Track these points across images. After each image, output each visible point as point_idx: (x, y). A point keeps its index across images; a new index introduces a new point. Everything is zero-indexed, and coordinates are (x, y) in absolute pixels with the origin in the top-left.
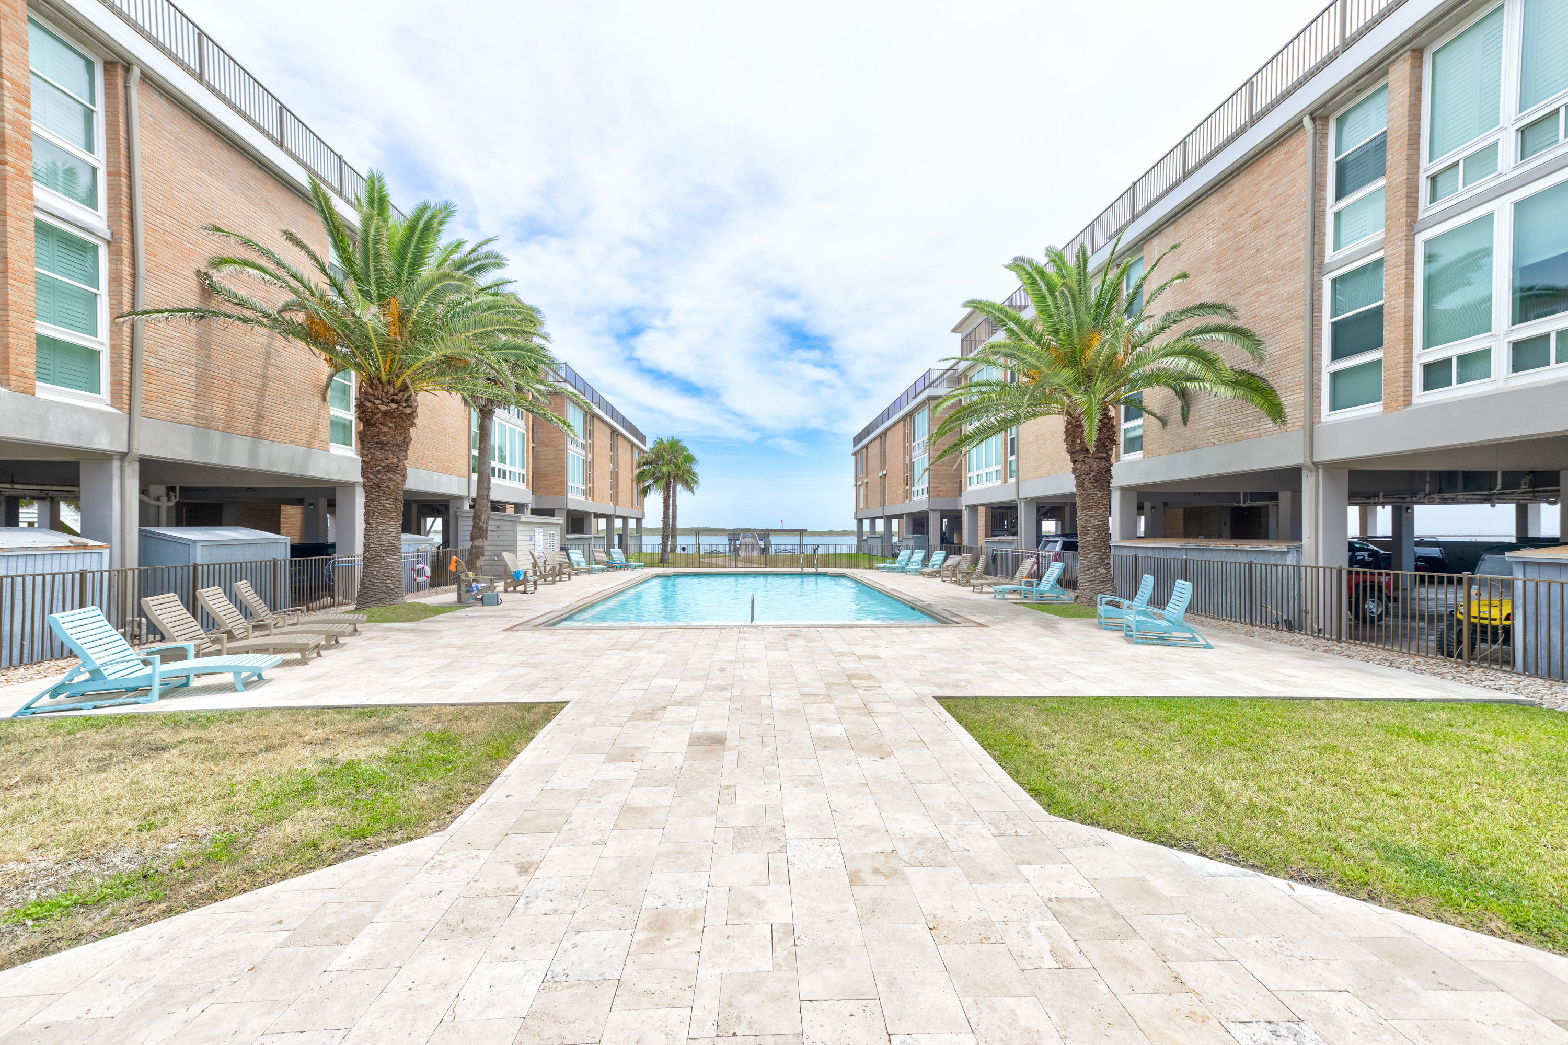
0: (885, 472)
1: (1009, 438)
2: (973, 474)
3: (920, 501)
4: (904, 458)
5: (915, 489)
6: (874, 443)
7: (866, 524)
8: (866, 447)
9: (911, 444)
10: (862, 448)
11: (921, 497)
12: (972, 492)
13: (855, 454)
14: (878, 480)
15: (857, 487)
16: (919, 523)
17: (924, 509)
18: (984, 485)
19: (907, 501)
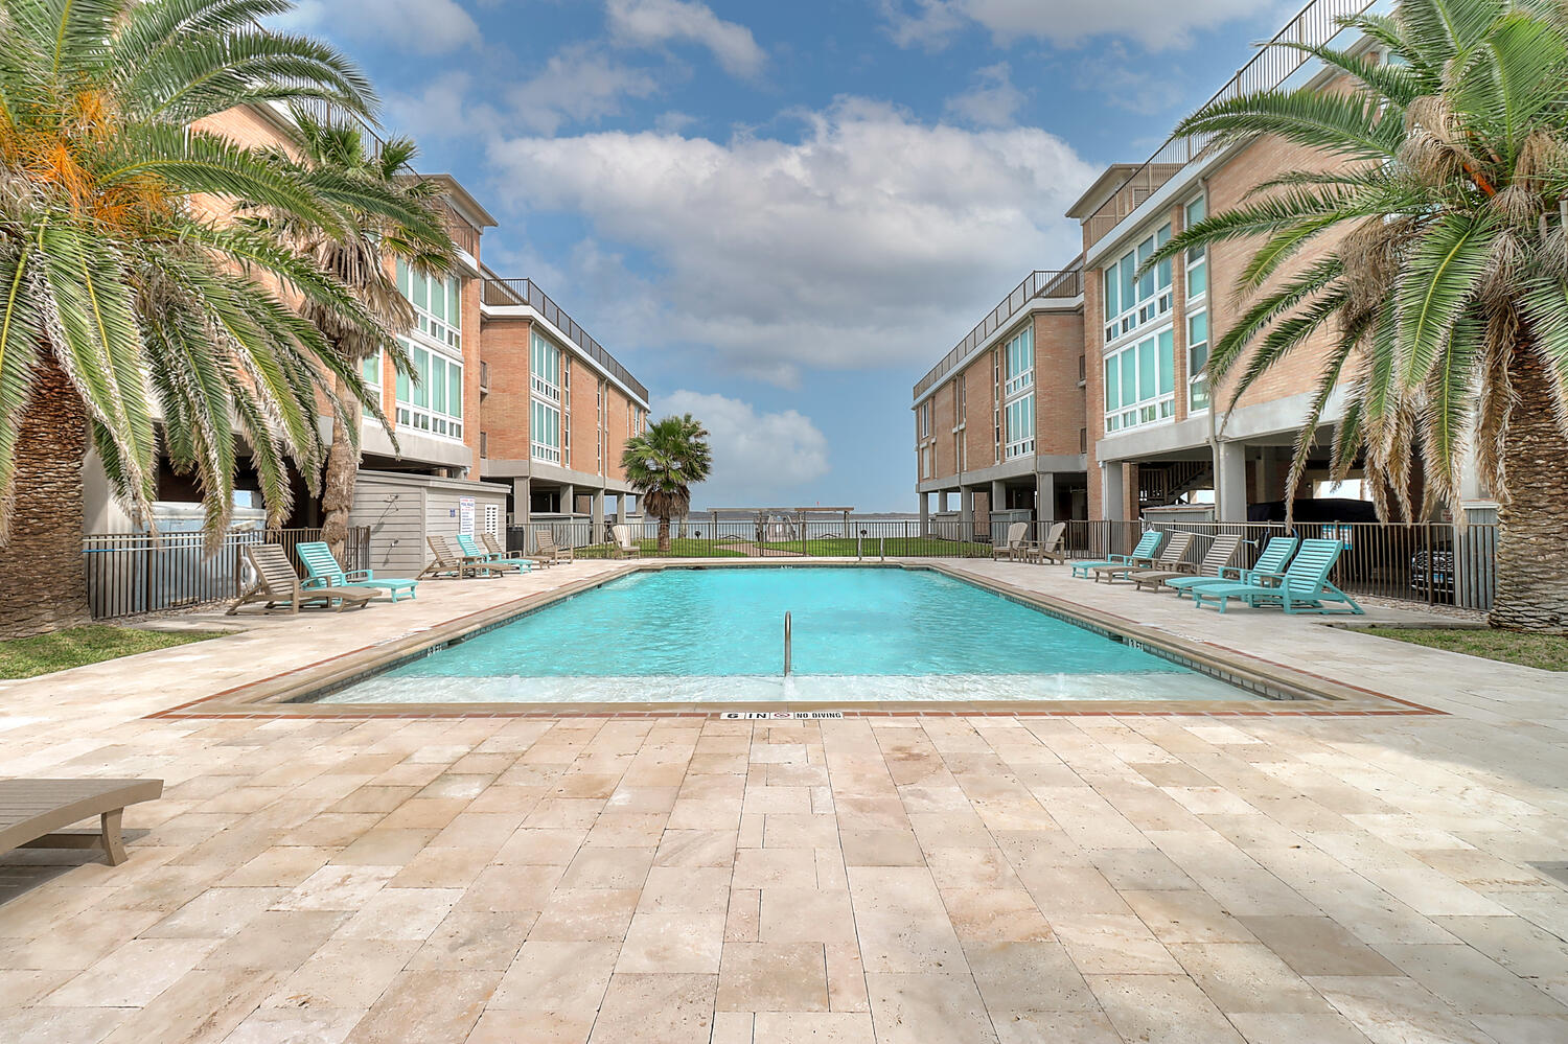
0: (962, 426)
1: (1189, 347)
2: (1117, 412)
3: (1020, 460)
4: (993, 403)
5: (1011, 446)
6: (944, 391)
7: (934, 499)
8: (933, 396)
9: (1003, 384)
10: (927, 399)
11: (1020, 455)
12: (1115, 439)
13: (916, 408)
14: (952, 437)
15: (920, 451)
16: (1019, 492)
17: (1029, 472)
18: (1139, 427)
19: (998, 463)
